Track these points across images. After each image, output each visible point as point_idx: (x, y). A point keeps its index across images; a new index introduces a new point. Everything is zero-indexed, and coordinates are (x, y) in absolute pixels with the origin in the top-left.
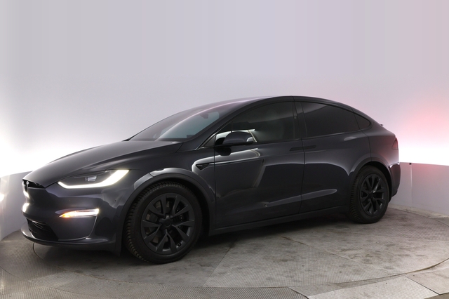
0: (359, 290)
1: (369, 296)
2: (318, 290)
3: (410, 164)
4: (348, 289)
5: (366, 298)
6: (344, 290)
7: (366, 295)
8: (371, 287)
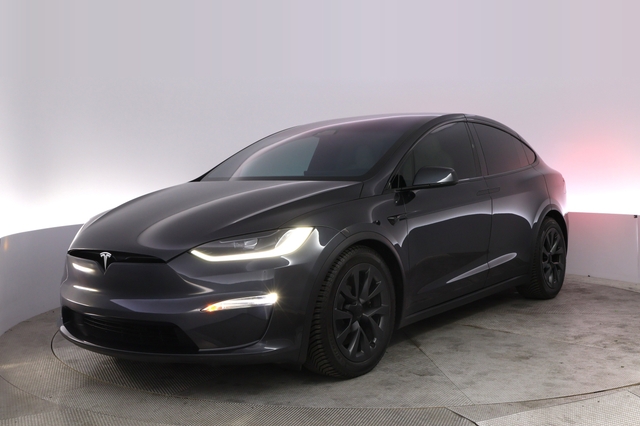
0: (556, 412)
1: (571, 422)
2: (493, 411)
3: (636, 216)
4: (540, 410)
5: (568, 425)
6: (532, 412)
7: (567, 420)
8: (575, 408)
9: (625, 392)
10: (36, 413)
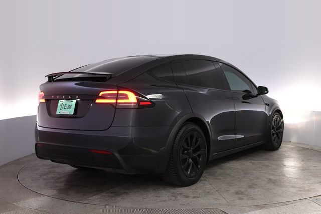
4: (265, 210)
6: (261, 211)
8: (283, 209)
9: (309, 201)
10: (10, 211)
